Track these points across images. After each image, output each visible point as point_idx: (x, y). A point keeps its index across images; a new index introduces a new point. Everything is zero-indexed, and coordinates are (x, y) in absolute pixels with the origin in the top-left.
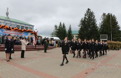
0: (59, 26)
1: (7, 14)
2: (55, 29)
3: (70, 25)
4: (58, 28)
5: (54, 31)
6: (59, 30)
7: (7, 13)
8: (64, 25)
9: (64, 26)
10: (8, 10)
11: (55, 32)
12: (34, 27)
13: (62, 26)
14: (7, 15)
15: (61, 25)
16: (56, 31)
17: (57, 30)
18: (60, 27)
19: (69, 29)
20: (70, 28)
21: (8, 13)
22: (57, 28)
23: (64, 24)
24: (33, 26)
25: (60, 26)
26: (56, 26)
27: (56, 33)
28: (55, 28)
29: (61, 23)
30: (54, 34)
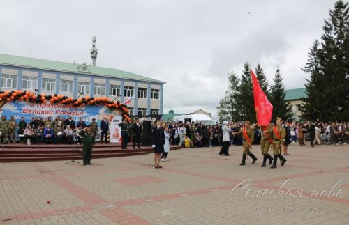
0: (241, 78)
1: (94, 55)
2: (232, 88)
3: (278, 71)
4: (239, 84)
5: (228, 95)
6: (242, 88)
7: (92, 53)
8: (259, 72)
9: (261, 77)
10: (96, 44)
11: (232, 97)
12: (164, 85)
14: (94, 58)
15: (248, 73)
16: (232, 92)
17: (238, 88)
18: (244, 80)
19: (274, 84)
20: (278, 81)
21: (96, 53)
22: (236, 83)
23: (259, 67)
24: (161, 84)
25: (245, 76)
26: (233, 79)
27: (234, 100)
28: (229, 84)
29: (247, 67)
30: (227, 105)
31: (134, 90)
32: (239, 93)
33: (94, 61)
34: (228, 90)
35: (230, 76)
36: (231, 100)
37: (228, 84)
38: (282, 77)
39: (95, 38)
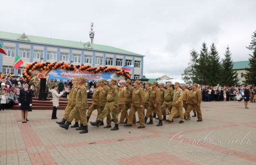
0: (200, 53)
1: (92, 36)
2: (193, 60)
3: (228, 48)
4: (199, 57)
5: (190, 65)
6: (202, 61)
7: (90, 35)
8: (213, 49)
9: (214, 53)
10: (93, 28)
11: (193, 67)
12: (144, 58)
13: (209, 51)
14: (92, 38)
15: (205, 50)
16: (193, 63)
17: (197, 61)
18: (202, 55)
19: (225, 58)
20: (227, 56)
21: (94, 35)
22: (196, 57)
23: (213, 45)
24: (142, 57)
25: (203, 52)
26: (194, 54)
27: (194, 69)
28: (192, 58)
29: (204, 45)
30: (190, 73)
31: (123, 61)
32: (198, 64)
33: (92, 40)
34: (190, 62)
35: (191, 52)
36: (193, 69)
38: (231, 53)
39: (93, 23)
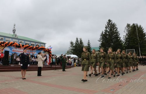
0: (75, 43)
1: (14, 31)
2: (71, 46)
3: (89, 41)
4: (74, 45)
5: (70, 49)
6: (75, 47)
7: (13, 31)
8: (81, 41)
9: (81, 43)
10: (15, 27)
13: (79, 42)
14: (14, 32)
15: (77, 41)
16: (72, 48)
17: (74, 47)
18: (76, 43)
20: (89, 44)
21: (15, 31)
23: (81, 39)
26: (72, 43)
27: (72, 51)
29: (77, 39)
30: (70, 53)
33: (14, 34)
34: (70, 47)
35: (70, 42)
37: (70, 45)
38: (90, 43)
39: (15, 24)
